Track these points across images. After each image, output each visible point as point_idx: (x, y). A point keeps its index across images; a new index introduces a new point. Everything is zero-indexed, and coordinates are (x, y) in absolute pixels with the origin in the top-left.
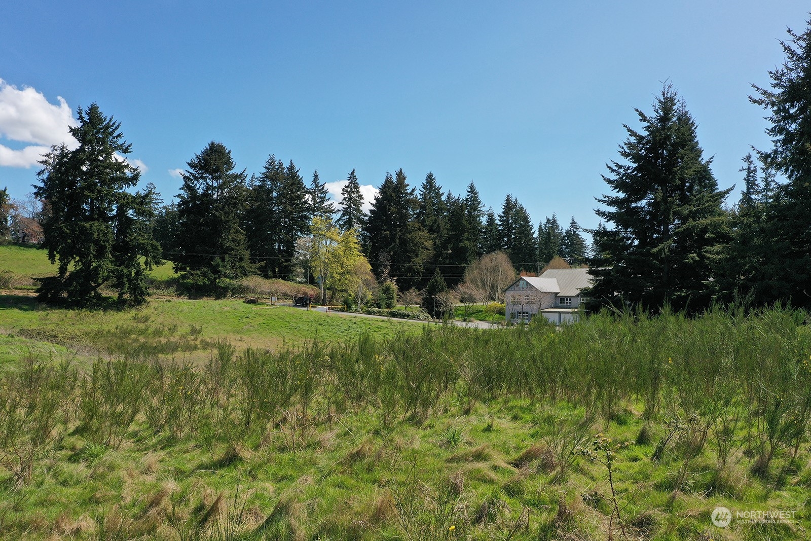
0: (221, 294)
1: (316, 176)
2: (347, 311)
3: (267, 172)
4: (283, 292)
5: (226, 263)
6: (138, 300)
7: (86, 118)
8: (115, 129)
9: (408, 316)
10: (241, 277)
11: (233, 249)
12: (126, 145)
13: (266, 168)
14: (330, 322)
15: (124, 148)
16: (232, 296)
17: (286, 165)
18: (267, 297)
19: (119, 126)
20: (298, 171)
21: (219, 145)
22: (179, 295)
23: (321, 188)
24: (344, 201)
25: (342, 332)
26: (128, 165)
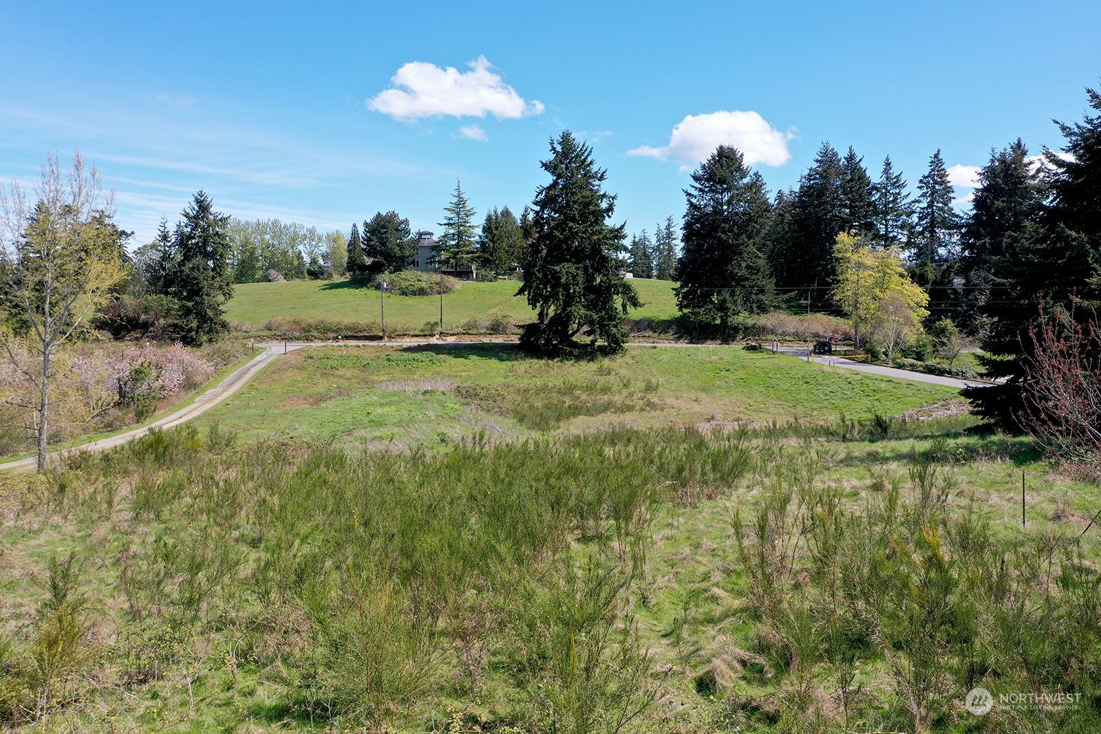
0: (729, 336)
1: (888, 164)
2: (871, 363)
3: (819, 167)
4: (814, 332)
5: (736, 298)
6: (614, 348)
7: (559, 148)
8: (587, 156)
9: (950, 373)
10: (758, 314)
11: (747, 279)
12: (601, 172)
13: (817, 161)
14: (820, 380)
15: (599, 175)
16: (743, 339)
17: (843, 154)
18: (790, 339)
19: (591, 152)
20: (860, 161)
21: (729, 148)
22: (678, 339)
23: (895, 180)
24: (921, 198)
25: (826, 395)
26: (605, 193)
